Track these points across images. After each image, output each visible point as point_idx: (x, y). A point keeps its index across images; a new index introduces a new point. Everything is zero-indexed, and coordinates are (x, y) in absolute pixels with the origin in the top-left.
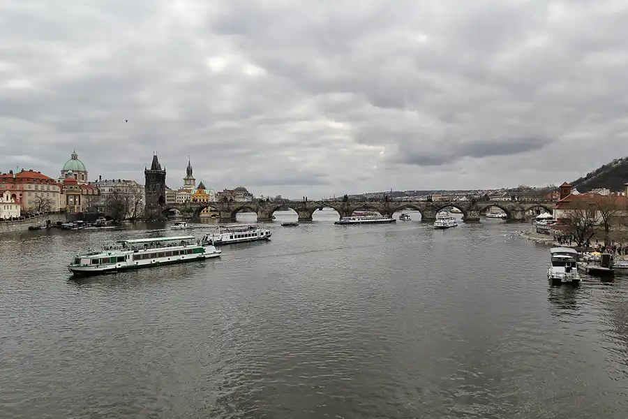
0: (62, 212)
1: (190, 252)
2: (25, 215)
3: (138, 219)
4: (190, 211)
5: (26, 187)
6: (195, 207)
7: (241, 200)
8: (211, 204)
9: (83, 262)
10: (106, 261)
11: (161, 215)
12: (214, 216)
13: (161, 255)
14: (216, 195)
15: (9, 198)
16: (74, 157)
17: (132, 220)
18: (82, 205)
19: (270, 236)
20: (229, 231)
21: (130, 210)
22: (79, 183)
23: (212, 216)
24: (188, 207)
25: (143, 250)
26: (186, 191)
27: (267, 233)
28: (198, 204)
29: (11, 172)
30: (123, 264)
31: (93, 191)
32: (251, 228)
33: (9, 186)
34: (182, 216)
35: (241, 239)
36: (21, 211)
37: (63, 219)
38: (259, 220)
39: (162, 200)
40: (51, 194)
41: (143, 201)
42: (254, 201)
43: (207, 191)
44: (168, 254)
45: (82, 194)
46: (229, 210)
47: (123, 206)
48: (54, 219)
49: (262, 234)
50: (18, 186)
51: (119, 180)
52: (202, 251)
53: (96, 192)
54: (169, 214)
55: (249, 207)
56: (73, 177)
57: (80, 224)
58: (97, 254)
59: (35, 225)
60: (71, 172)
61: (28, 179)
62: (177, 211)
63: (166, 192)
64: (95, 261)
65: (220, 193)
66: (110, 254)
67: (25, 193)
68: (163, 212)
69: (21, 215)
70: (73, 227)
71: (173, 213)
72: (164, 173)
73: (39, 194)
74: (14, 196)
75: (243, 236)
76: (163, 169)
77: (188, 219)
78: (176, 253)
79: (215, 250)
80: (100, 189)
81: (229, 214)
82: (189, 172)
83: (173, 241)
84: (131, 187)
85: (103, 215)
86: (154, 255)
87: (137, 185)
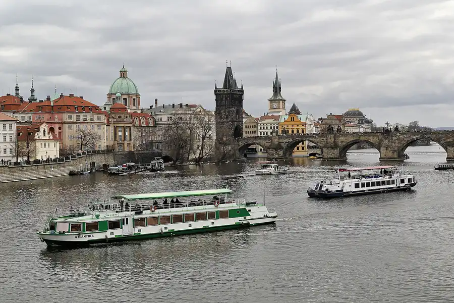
0: (109, 151)
1: (224, 215)
2: (65, 155)
3: (206, 160)
4: (278, 147)
5: (66, 117)
6: (285, 142)
7: (356, 130)
8: (309, 136)
9: (60, 228)
10: (92, 227)
11: (238, 154)
12: (313, 154)
13: (178, 219)
14: (316, 124)
15: (46, 132)
16: (123, 75)
17: (197, 161)
18: (134, 141)
19: (414, 185)
20: (354, 177)
21: (195, 147)
22: (129, 111)
23: (311, 155)
24: (276, 141)
25: (149, 211)
26: (273, 117)
27: (409, 180)
28: (288, 137)
29: (49, 99)
30: (117, 233)
31: (147, 122)
32: (386, 172)
33: (46, 117)
34: (266, 155)
35: (371, 188)
36: (60, 150)
37: (110, 161)
38: (383, 160)
39: (238, 132)
40: (96, 127)
41: (213, 134)
42: (375, 131)
43: (303, 118)
44: (189, 218)
45: (134, 126)
46: (335, 146)
47: (185, 141)
48: (99, 160)
49: (402, 181)
50: (56, 117)
51: (181, 105)
52: (244, 213)
53: (151, 123)
54: (248, 151)
55: (366, 141)
56: (122, 102)
57: (130, 168)
58: (82, 215)
59: (76, 169)
60: (118, 95)
61: (68, 107)
62: (260, 147)
63: (244, 121)
64: (75, 227)
65: (322, 119)
66: (97, 216)
67: (64, 125)
68: (240, 150)
69: (60, 155)
70: (123, 171)
71: (254, 151)
72: (242, 91)
73: (82, 127)
74: (52, 130)
75: (373, 184)
76: (240, 87)
77: (276, 159)
78: (201, 217)
79: (267, 213)
80: (156, 118)
81: (336, 152)
82: (277, 89)
83: (201, 198)
84: (196, 114)
85: (159, 155)
86: (167, 220)
87: (204, 110)
